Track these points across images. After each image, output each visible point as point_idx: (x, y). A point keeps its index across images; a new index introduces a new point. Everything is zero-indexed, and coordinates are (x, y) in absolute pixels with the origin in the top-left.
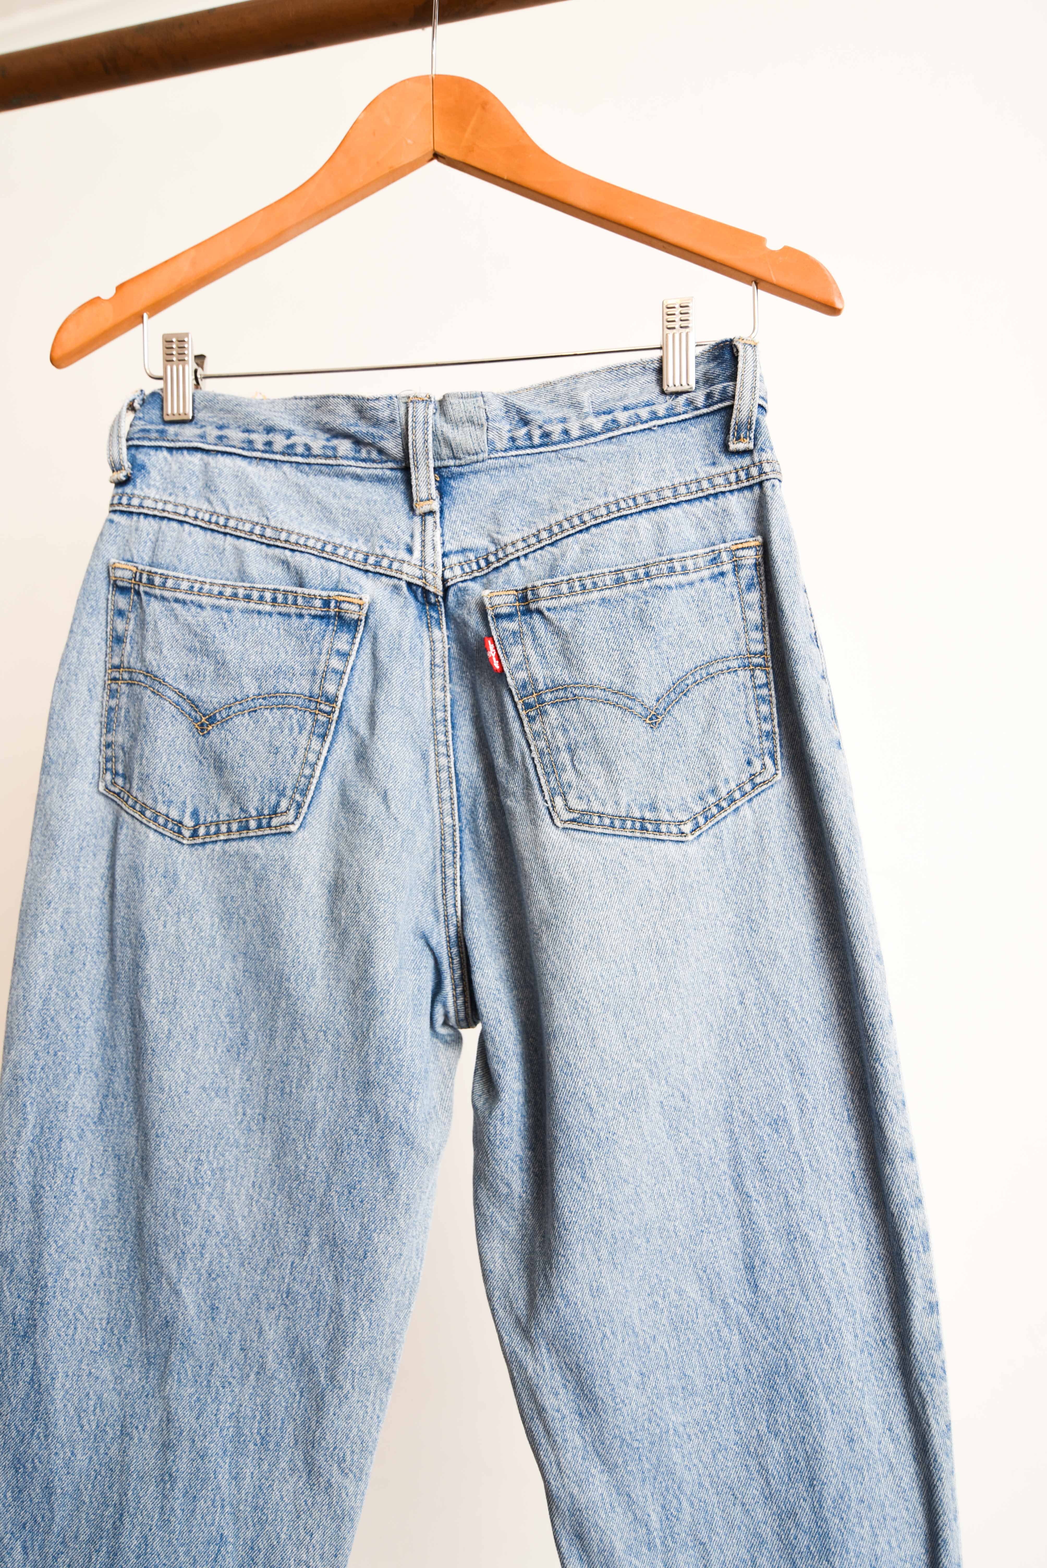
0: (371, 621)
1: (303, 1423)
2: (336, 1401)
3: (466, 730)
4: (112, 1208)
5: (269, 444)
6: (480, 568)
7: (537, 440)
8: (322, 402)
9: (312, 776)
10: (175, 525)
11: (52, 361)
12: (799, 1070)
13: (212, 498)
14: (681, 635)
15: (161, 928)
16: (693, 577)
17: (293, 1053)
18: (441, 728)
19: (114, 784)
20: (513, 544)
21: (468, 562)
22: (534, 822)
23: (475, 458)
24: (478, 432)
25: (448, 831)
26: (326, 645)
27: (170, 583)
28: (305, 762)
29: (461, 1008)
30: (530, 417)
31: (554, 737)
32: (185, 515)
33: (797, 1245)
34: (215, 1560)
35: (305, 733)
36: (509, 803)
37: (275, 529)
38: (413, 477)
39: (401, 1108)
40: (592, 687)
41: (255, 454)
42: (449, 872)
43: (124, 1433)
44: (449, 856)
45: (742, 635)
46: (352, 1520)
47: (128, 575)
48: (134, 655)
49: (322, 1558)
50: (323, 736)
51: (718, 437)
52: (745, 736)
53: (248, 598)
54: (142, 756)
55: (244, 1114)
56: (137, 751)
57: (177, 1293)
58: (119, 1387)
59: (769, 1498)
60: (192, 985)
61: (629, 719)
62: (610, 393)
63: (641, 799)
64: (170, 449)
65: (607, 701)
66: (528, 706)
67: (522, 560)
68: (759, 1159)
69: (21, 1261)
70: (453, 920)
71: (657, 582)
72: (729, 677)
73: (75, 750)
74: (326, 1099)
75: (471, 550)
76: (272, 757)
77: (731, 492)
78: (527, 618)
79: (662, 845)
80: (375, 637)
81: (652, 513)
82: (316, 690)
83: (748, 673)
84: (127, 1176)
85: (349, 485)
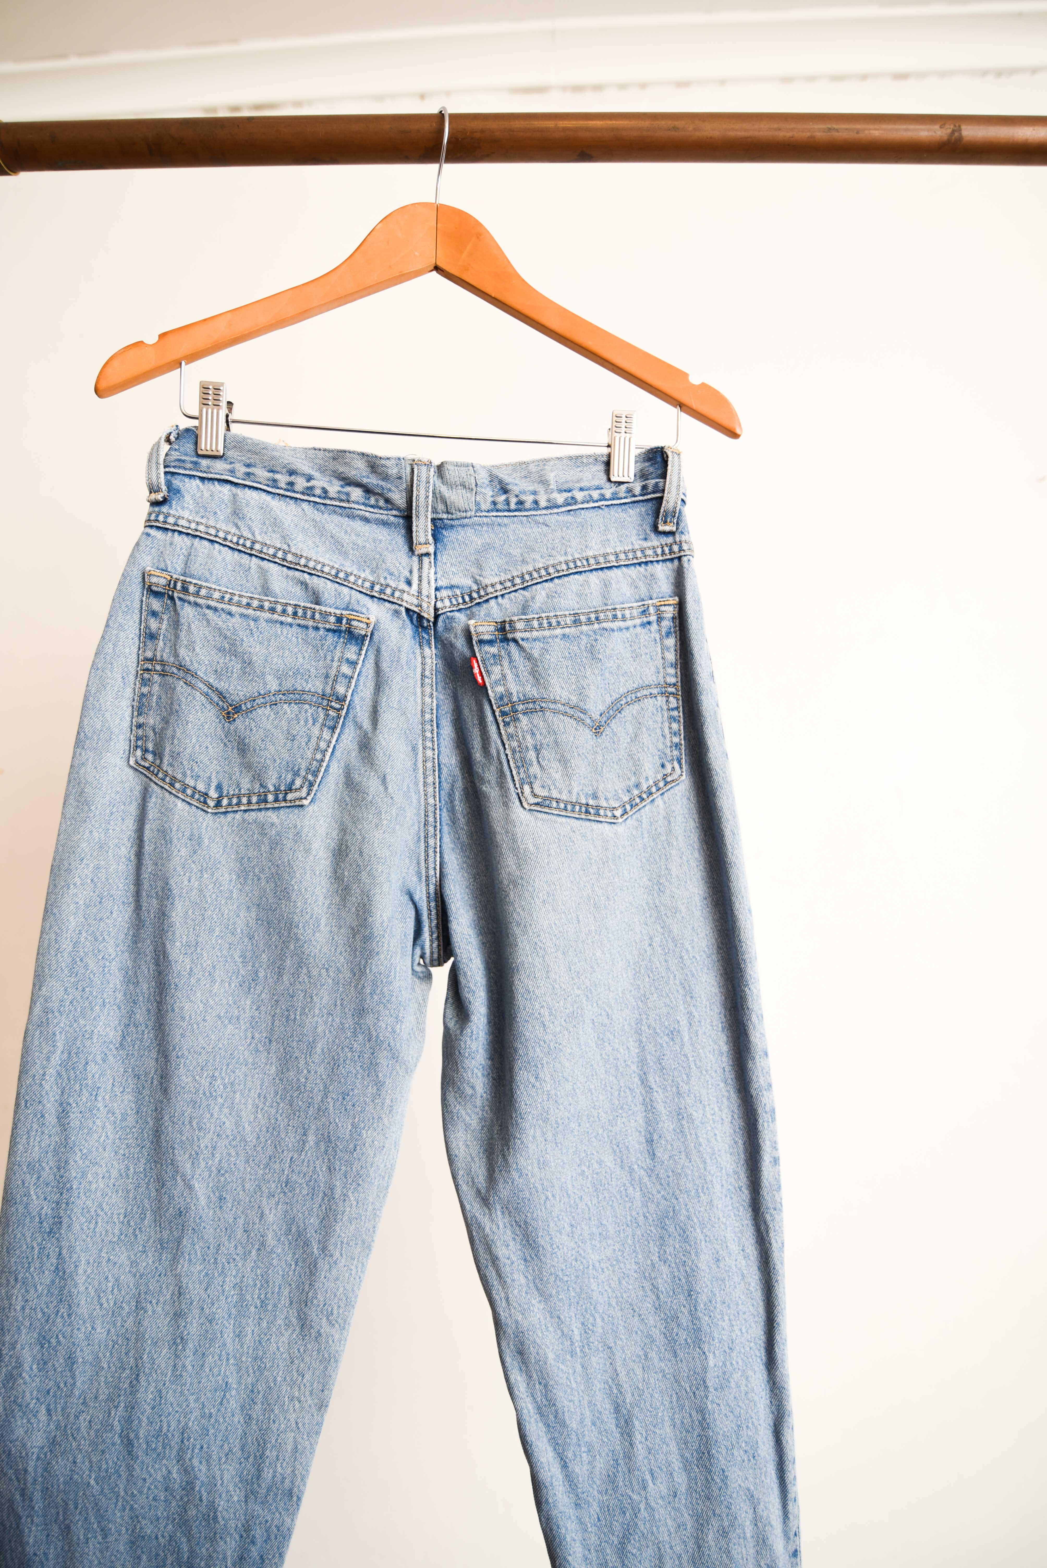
0: (376, 637)
1: (298, 1287)
2: (327, 1267)
3: (447, 730)
4: (131, 1120)
5: (291, 484)
6: (464, 601)
7: (513, 506)
8: (339, 455)
9: (322, 760)
10: (206, 543)
11: (96, 391)
12: (689, 993)
13: (239, 523)
14: (618, 667)
15: (186, 883)
16: (629, 623)
17: (298, 986)
18: (428, 727)
19: (144, 759)
20: (492, 585)
21: (455, 596)
22: (506, 805)
23: (464, 514)
24: (469, 495)
25: (431, 809)
26: (338, 654)
27: (203, 592)
28: (317, 749)
29: (436, 951)
30: (509, 487)
31: (524, 739)
32: (216, 536)
33: (684, 1122)
34: (221, 1403)
35: (318, 725)
36: (484, 788)
37: (295, 555)
38: (414, 524)
39: (390, 1029)
40: (555, 702)
41: (278, 491)
42: (431, 842)
43: (139, 1307)
44: (431, 829)
45: (661, 670)
46: (336, 1361)
47: (163, 582)
48: (167, 650)
49: (311, 1394)
50: (333, 729)
51: (650, 520)
52: (661, 746)
53: (272, 610)
54: (173, 737)
55: (253, 1038)
56: (169, 732)
57: (190, 1188)
58: (134, 1270)
59: (658, 1308)
60: (211, 930)
61: (581, 728)
62: (570, 476)
63: (586, 790)
64: (202, 479)
65: (565, 714)
66: (503, 714)
67: (500, 599)
68: (659, 1061)
69: (47, 1169)
70: (433, 880)
71: (604, 625)
72: (651, 701)
73: (109, 728)
74: (326, 1023)
75: (458, 587)
76: (289, 744)
77: (657, 561)
78: (505, 645)
79: (599, 825)
80: (378, 651)
81: (600, 572)
82: (328, 690)
83: (664, 699)
84: (146, 1092)
85: (358, 525)
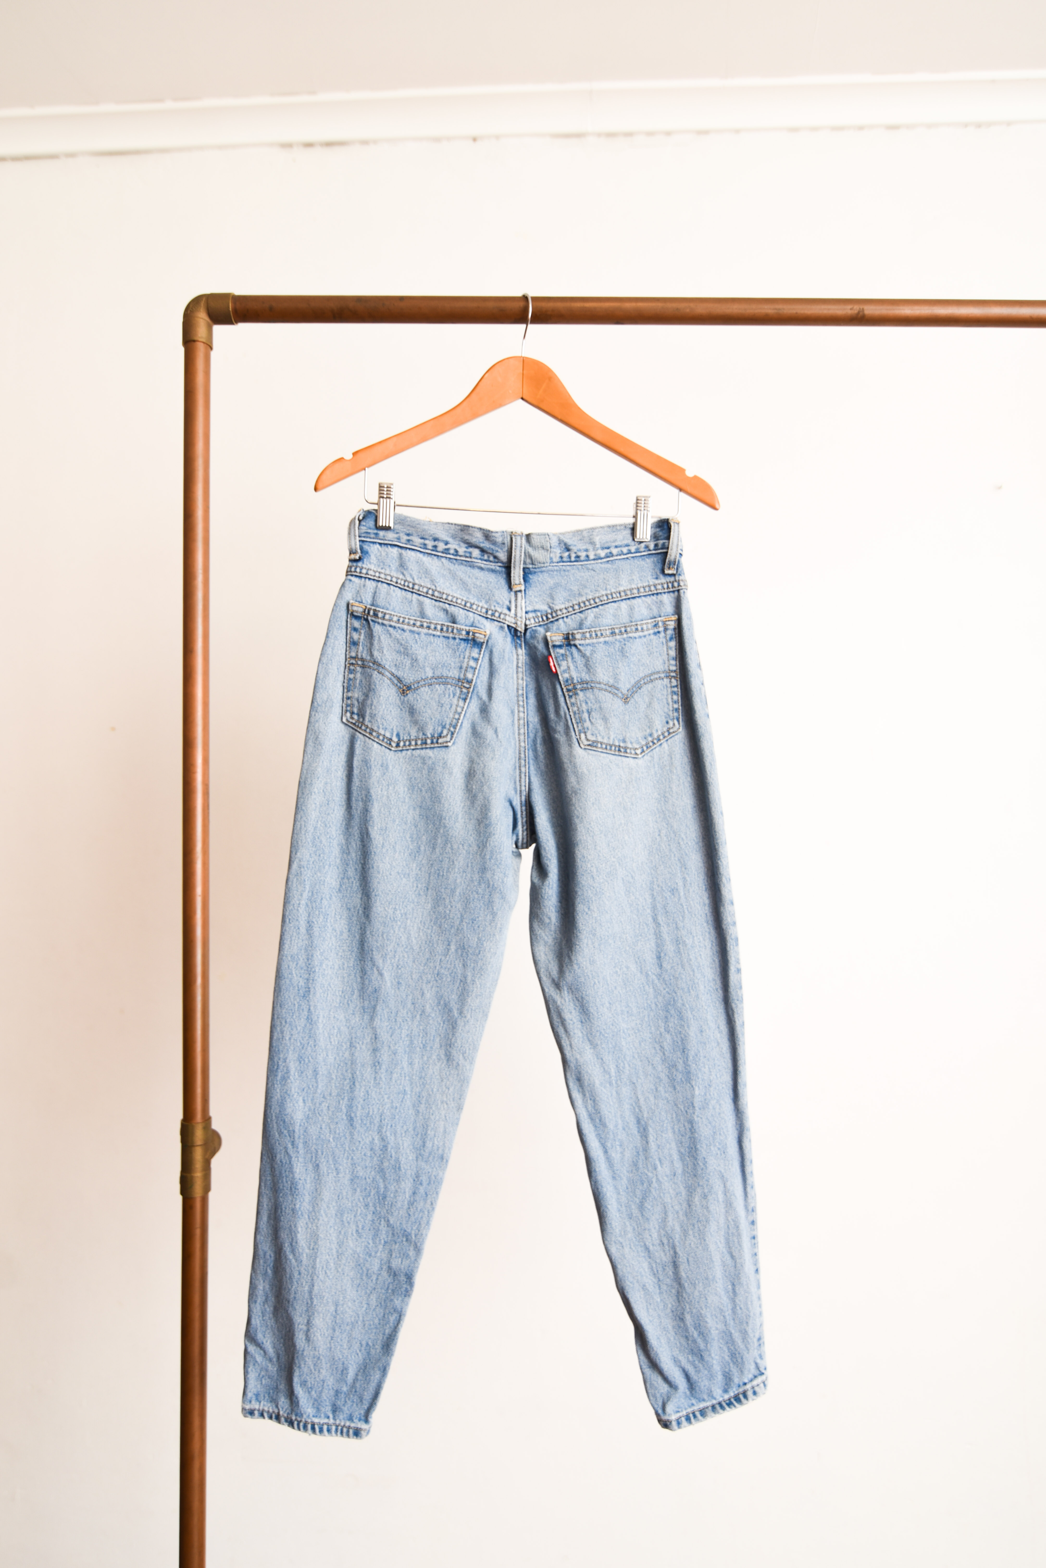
0: (490, 643)
1: (445, 1037)
2: (463, 1024)
3: (532, 700)
4: (345, 935)
5: (435, 547)
6: (543, 620)
7: (573, 559)
8: (465, 528)
9: (459, 719)
10: (385, 585)
11: (316, 488)
12: (684, 866)
13: (405, 572)
14: (639, 660)
15: (380, 792)
16: (646, 633)
17: (445, 855)
18: (521, 698)
19: (352, 718)
20: (561, 610)
21: (537, 617)
22: (570, 746)
23: (543, 565)
24: (546, 553)
25: (522, 749)
26: (467, 654)
27: (387, 617)
28: (456, 712)
29: (525, 837)
30: (571, 547)
31: (581, 705)
32: (391, 581)
33: (680, 946)
34: (402, 1101)
35: (456, 698)
36: (556, 736)
37: (439, 592)
38: (512, 572)
39: (500, 880)
40: (600, 683)
41: (427, 551)
42: (523, 769)
43: (352, 1045)
44: (523, 762)
45: (667, 662)
46: (468, 1082)
47: (361, 610)
48: (365, 652)
49: (454, 1100)
50: (465, 700)
51: (660, 566)
52: (666, 710)
53: (429, 627)
54: (372, 705)
55: (417, 887)
56: (369, 702)
57: (381, 975)
58: (348, 1024)
59: (664, 1060)
60: (394, 821)
61: (616, 699)
62: (608, 538)
63: (619, 737)
64: (380, 544)
65: (606, 690)
66: (568, 690)
67: (565, 619)
68: (665, 907)
69: (301, 959)
70: (524, 793)
71: (630, 635)
72: (660, 682)
73: (331, 700)
74: (462, 877)
75: (539, 611)
76: (439, 709)
77: (664, 593)
78: (569, 648)
79: (627, 759)
80: (491, 652)
81: (628, 601)
82: (462, 676)
83: (668, 680)
84: (355, 918)
85: (476, 572)
